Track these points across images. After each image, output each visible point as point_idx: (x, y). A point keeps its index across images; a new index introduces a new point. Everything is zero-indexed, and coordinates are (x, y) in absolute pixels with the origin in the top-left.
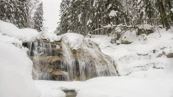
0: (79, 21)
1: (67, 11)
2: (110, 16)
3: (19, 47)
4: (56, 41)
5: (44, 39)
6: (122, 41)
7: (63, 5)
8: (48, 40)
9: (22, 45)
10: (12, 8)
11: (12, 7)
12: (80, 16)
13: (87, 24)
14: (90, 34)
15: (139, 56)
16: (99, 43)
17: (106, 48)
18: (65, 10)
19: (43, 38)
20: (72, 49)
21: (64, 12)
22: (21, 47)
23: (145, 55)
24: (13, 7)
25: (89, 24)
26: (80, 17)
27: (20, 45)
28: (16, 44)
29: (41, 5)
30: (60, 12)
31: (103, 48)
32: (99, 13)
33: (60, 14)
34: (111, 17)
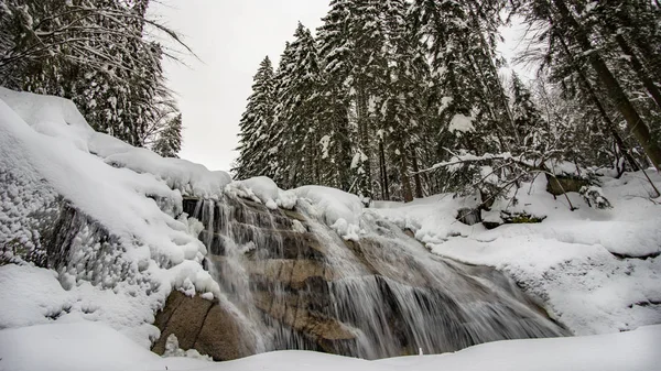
0: (324, 157)
1: (264, 136)
2: (455, 130)
3: (170, 214)
4: (285, 206)
5: (244, 197)
6: (505, 216)
7: (251, 120)
8: (257, 200)
9: (181, 208)
10: (113, 110)
11: (110, 107)
12: (326, 141)
13: (353, 165)
14: (366, 196)
15: (625, 263)
16: (414, 223)
17: (445, 240)
18: (258, 132)
19: (242, 193)
20: (346, 238)
21: (256, 138)
22: (177, 212)
23: (644, 258)
24: (114, 107)
25: (359, 165)
26: (326, 145)
27: (175, 209)
28: (163, 199)
29: (177, 121)
30: (241, 138)
31: (435, 238)
32: (391, 130)
33: (241, 144)
34: (458, 134)
